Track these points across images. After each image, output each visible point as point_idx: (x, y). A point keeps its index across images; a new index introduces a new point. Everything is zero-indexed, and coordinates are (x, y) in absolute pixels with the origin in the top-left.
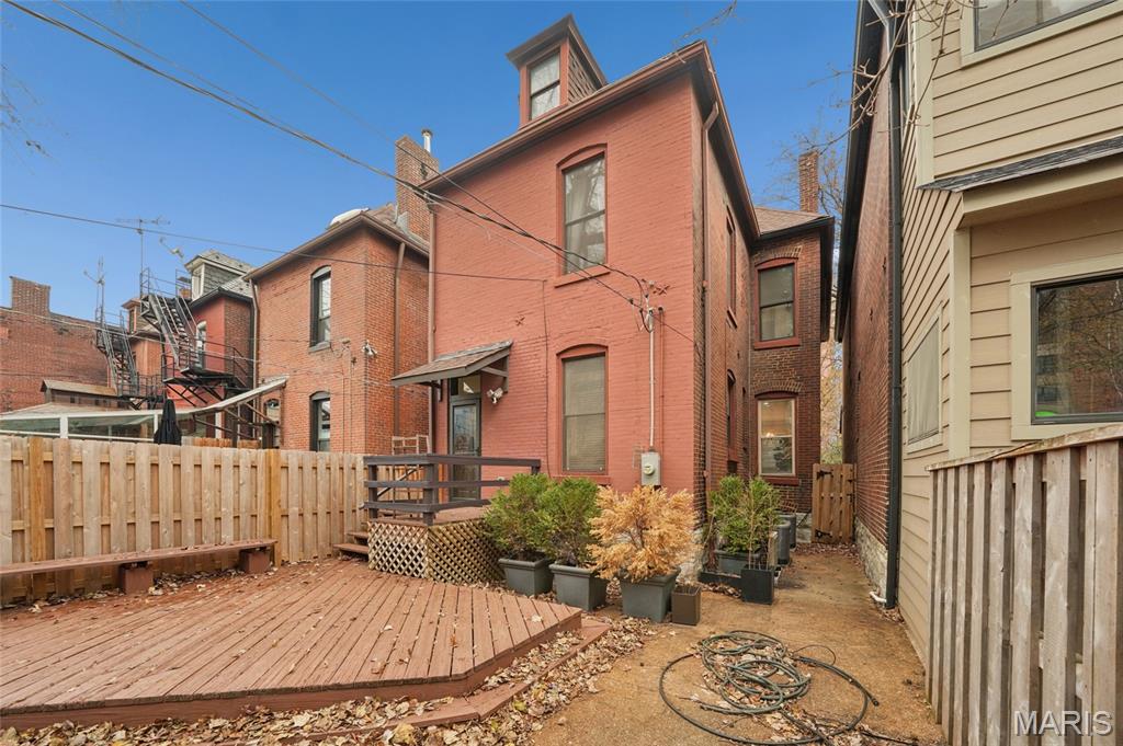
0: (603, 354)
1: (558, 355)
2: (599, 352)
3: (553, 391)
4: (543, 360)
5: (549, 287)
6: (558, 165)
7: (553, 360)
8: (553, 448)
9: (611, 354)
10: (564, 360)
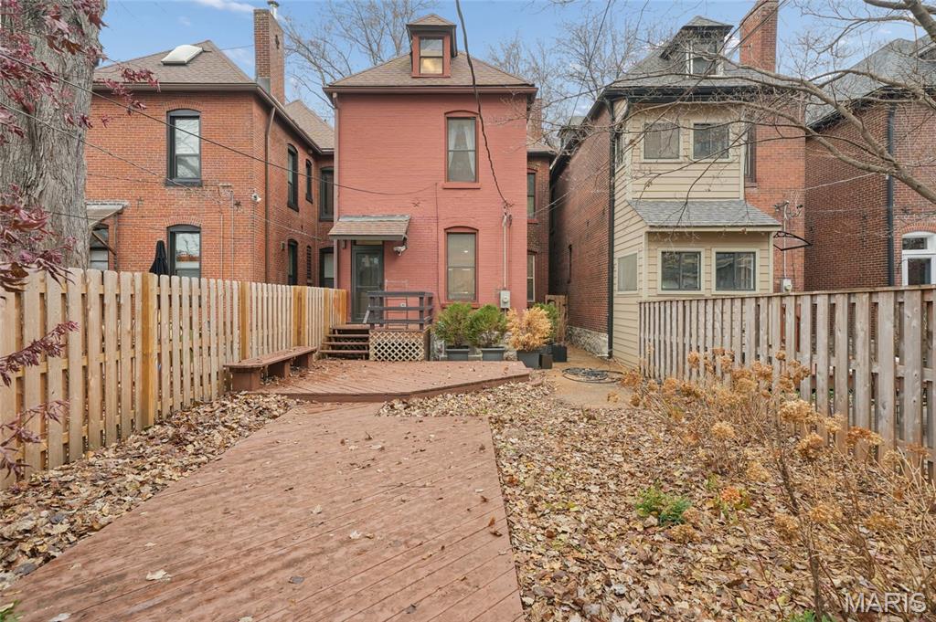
0: (475, 233)
1: (445, 229)
2: (474, 232)
3: (442, 252)
4: (435, 231)
5: (439, 188)
6: (445, 114)
7: (442, 234)
8: (442, 285)
9: (481, 234)
10: (448, 233)
